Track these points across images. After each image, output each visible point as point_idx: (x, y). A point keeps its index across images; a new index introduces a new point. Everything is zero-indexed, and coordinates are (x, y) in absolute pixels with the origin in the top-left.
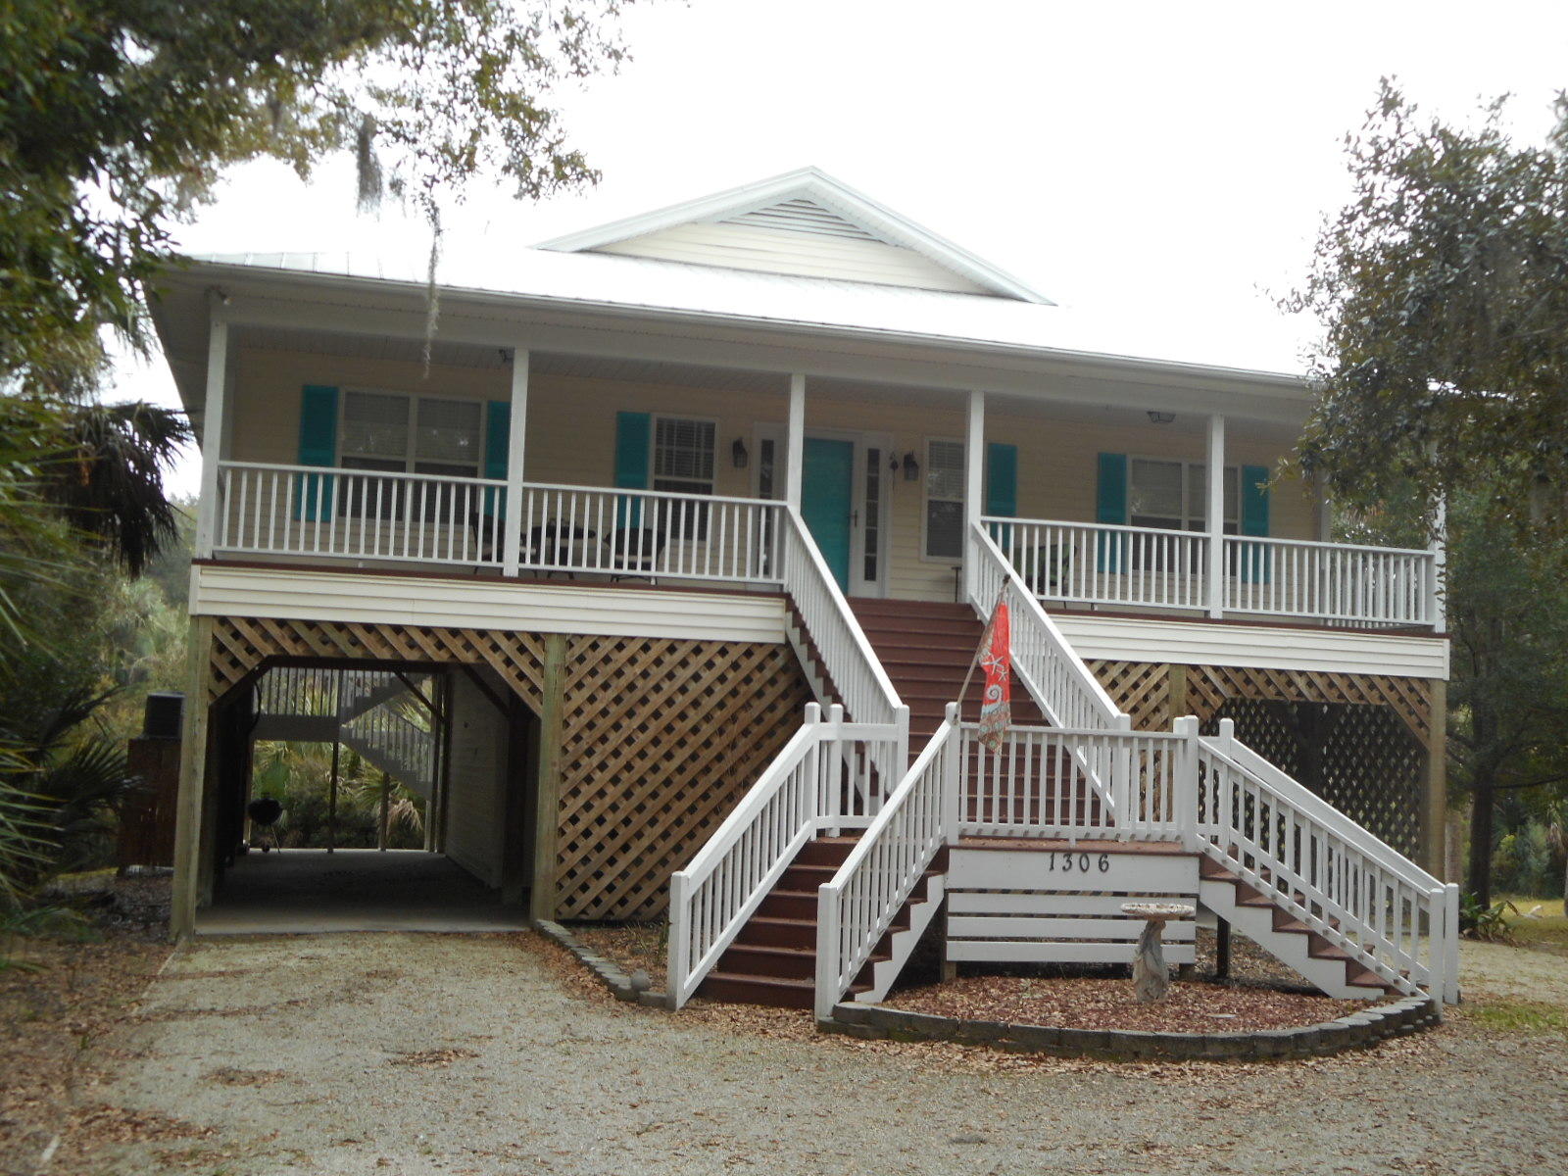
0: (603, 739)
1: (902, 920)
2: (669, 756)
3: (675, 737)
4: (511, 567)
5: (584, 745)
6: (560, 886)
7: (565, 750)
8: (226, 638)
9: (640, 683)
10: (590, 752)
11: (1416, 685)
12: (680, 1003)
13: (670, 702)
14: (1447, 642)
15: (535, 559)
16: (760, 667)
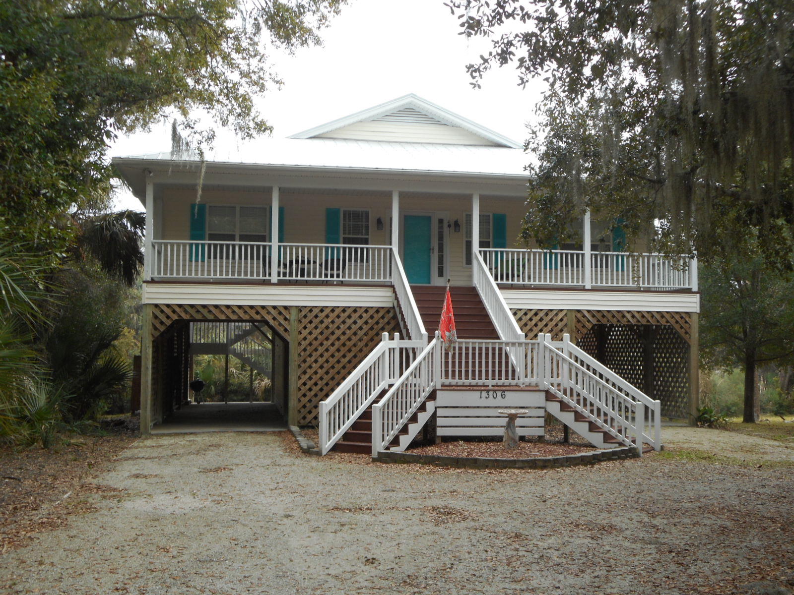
0: (316, 350)
1: (414, 419)
2: (344, 356)
3: (346, 348)
4: (274, 279)
5: (308, 353)
6: (299, 411)
7: (300, 355)
8: (158, 313)
9: (331, 326)
10: (310, 355)
11: (684, 315)
12: (324, 453)
13: (344, 333)
14: (698, 295)
15: (285, 274)
16: (383, 317)
